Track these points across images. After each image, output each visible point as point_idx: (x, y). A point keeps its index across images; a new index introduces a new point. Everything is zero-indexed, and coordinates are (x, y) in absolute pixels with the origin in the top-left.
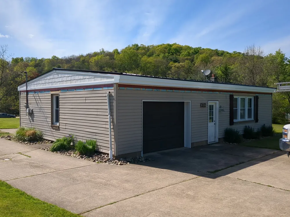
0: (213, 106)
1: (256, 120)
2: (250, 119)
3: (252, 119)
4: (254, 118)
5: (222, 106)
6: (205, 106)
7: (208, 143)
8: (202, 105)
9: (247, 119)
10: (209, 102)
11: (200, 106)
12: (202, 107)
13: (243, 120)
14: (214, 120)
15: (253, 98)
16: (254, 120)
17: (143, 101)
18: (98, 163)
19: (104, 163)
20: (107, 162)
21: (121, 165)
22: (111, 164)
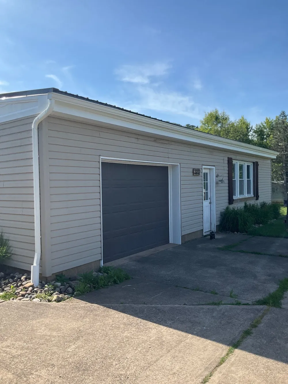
0: (207, 174)
1: (257, 196)
2: (249, 196)
3: (252, 195)
4: (254, 194)
5: (220, 175)
6: (199, 174)
7: (204, 234)
8: (195, 172)
9: (246, 195)
10: (204, 167)
11: (192, 173)
12: (195, 174)
13: (242, 197)
14: (209, 197)
15: (252, 164)
16: (254, 196)
17: (101, 157)
18: (3, 300)
19: (18, 297)
20: (26, 294)
21: (58, 300)
22: (34, 300)
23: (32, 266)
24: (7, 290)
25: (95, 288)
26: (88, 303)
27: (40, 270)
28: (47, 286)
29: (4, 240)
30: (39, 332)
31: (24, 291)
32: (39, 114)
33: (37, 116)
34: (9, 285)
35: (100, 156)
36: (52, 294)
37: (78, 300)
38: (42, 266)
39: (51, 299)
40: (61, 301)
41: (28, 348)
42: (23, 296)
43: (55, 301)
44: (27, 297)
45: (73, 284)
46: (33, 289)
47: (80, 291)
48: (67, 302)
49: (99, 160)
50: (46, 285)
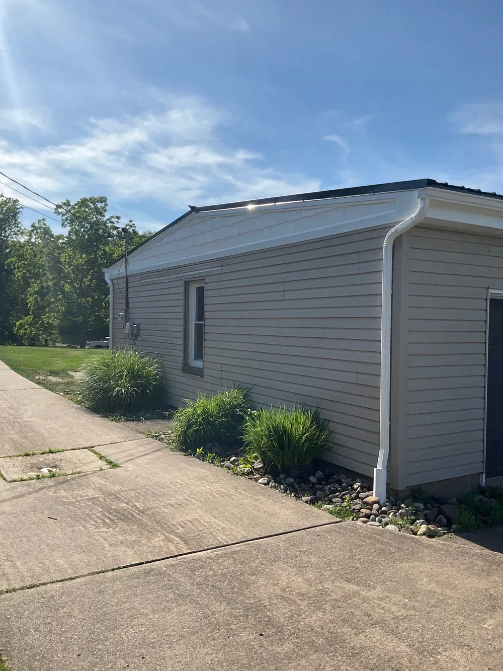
17: (490, 291)
18: (338, 519)
19: (360, 518)
20: (372, 514)
21: (431, 535)
22: (388, 527)
23: (375, 469)
24: (337, 502)
25: (484, 522)
26: (484, 548)
27: (388, 477)
28: (405, 506)
29: (321, 421)
30: (421, 585)
31: (366, 509)
32: (397, 223)
33: (395, 226)
34: (338, 493)
35: (489, 288)
36: (414, 521)
37: (464, 541)
38: (389, 472)
39: (416, 531)
40: (434, 537)
41: (414, 608)
42: (368, 516)
43: (424, 534)
44: (374, 520)
45: (446, 510)
46: (381, 507)
47: (462, 524)
48: (446, 540)
49: (487, 295)
50: (402, 505)
